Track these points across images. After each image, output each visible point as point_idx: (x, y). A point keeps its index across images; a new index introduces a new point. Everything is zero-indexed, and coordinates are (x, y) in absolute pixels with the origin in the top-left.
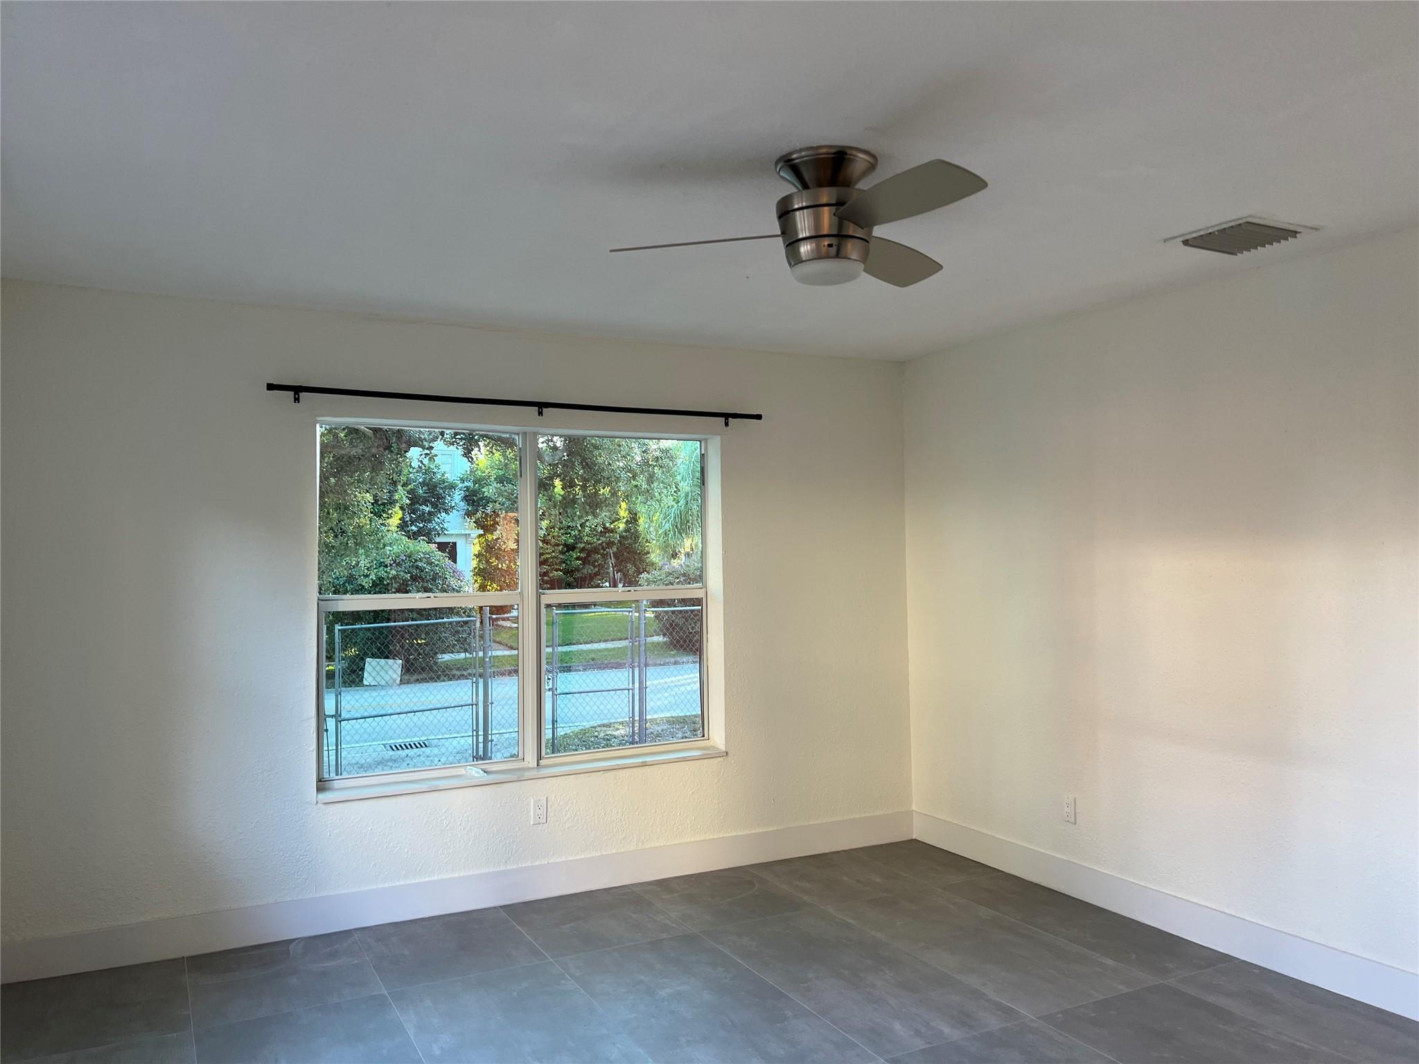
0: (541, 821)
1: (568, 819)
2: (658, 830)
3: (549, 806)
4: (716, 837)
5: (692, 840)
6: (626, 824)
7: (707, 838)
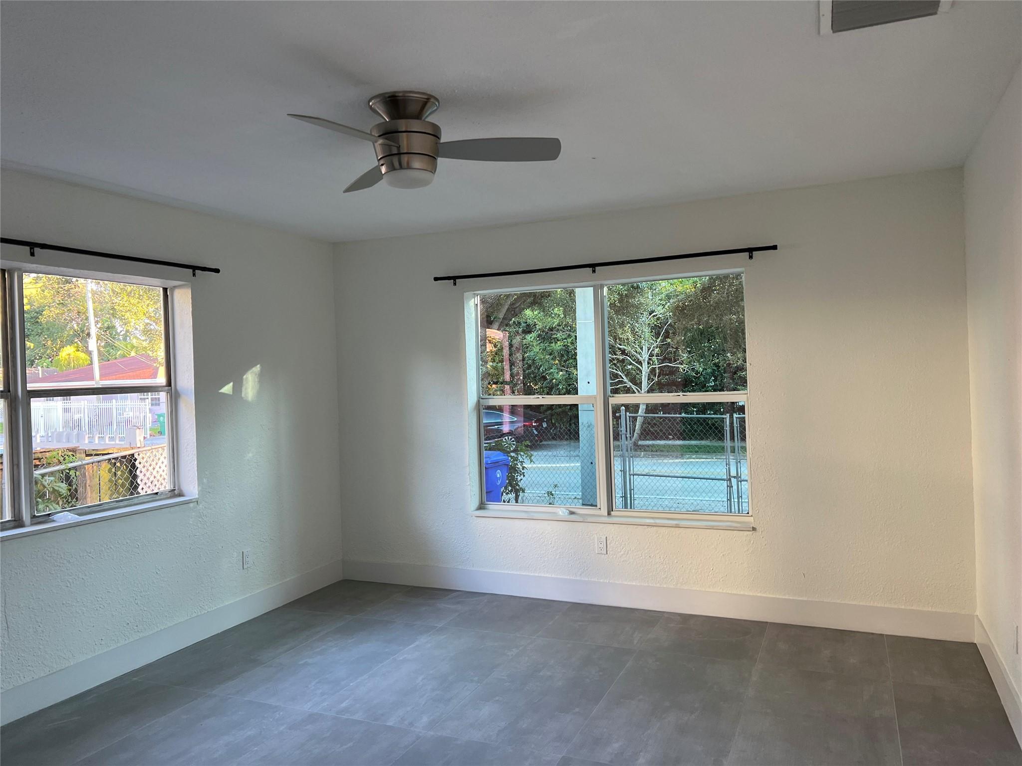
0: (602, 552)
1: (623, 555)
2: (694, 577)
3: (608, 544)
4: (746, 594)
5: (724, 591)
6: (667, 567)
7: (738, 593)
